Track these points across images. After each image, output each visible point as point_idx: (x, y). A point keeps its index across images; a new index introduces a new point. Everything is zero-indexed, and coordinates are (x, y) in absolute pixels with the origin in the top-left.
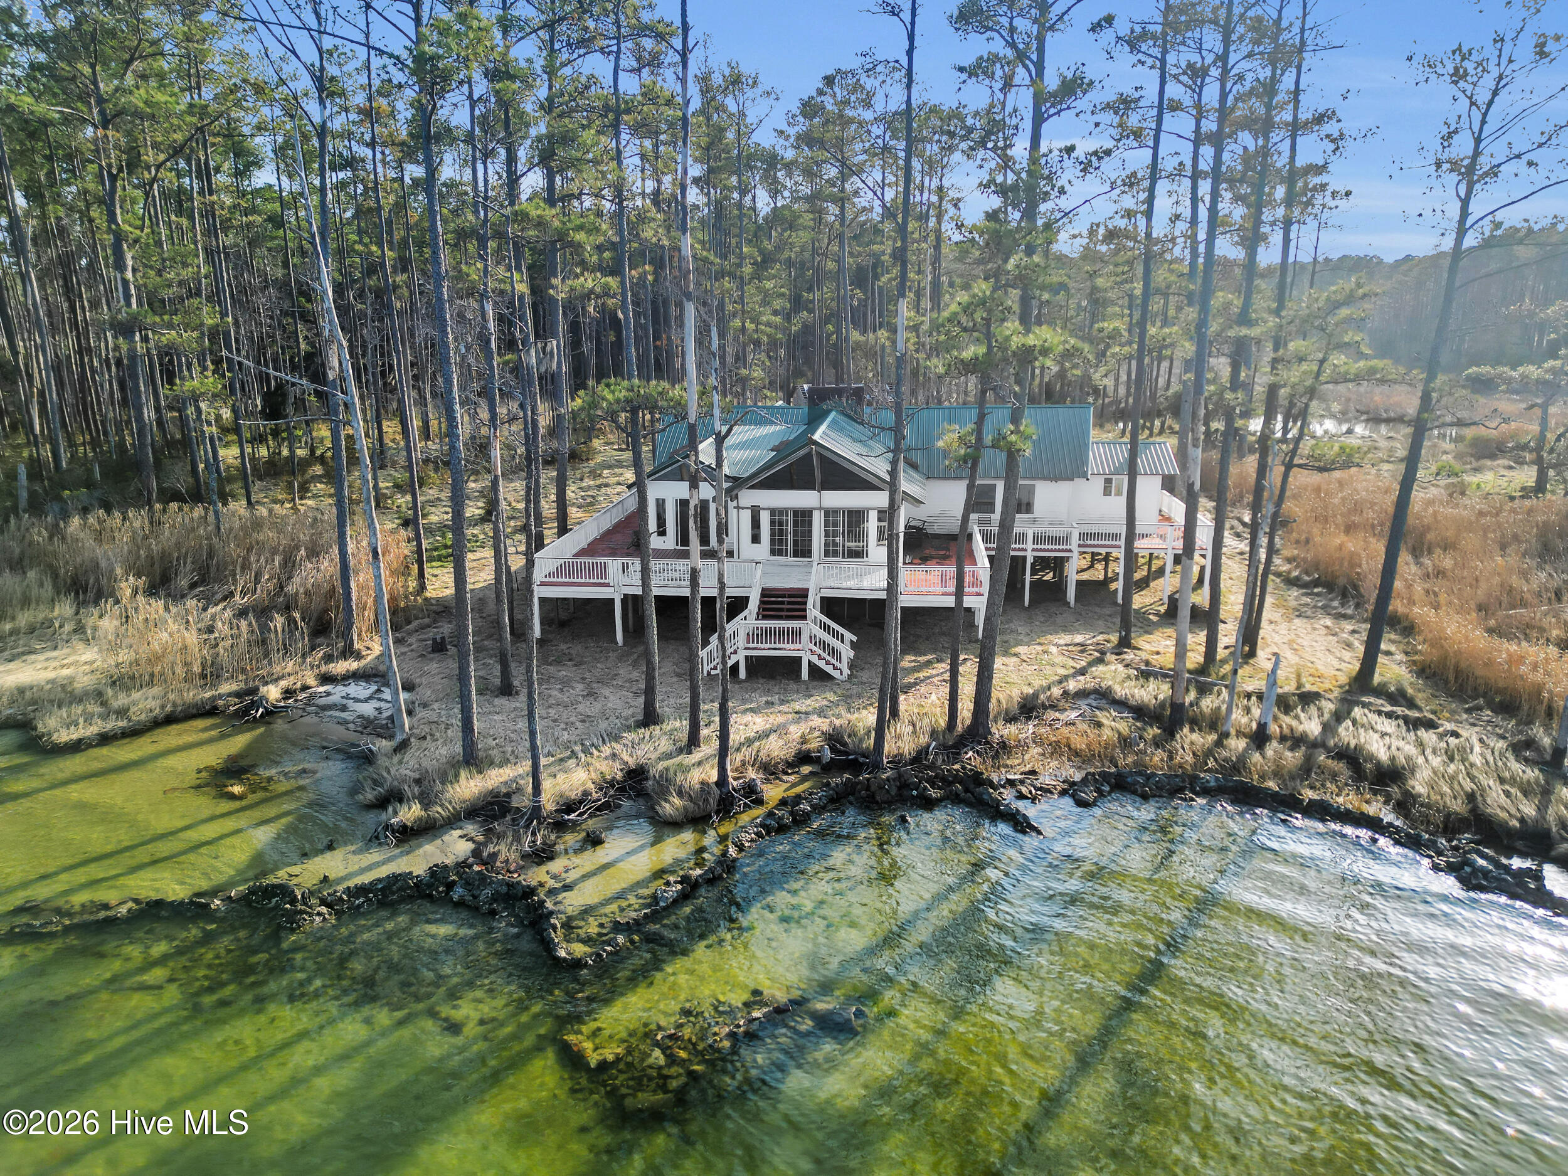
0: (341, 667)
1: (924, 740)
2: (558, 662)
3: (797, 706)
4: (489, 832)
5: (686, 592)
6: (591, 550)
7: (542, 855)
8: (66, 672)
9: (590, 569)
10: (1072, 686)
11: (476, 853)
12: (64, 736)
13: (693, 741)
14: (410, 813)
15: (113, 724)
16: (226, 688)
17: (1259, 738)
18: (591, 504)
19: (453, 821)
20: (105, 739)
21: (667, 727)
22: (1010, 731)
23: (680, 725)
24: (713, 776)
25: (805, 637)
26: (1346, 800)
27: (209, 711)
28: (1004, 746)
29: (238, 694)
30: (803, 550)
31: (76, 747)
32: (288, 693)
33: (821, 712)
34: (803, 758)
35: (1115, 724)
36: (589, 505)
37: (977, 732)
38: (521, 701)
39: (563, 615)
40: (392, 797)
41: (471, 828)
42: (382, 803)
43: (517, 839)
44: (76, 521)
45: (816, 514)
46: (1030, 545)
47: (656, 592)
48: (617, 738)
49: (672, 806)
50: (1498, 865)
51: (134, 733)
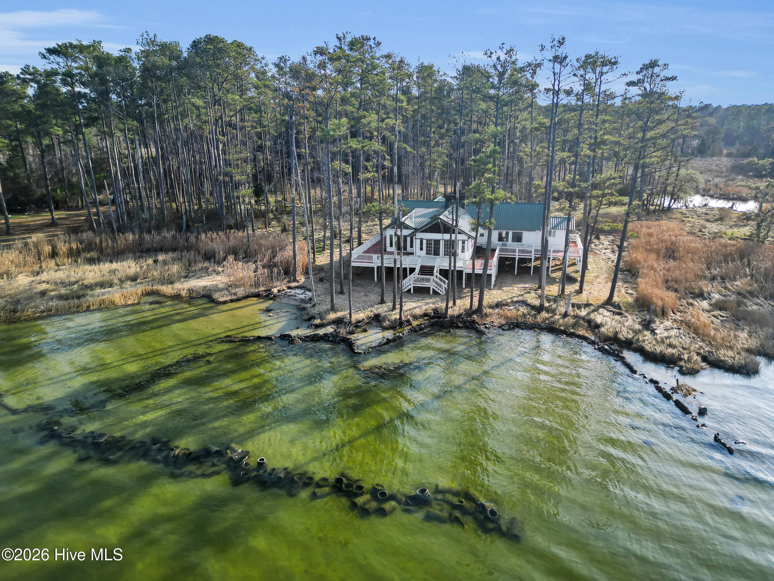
0: (293, 284)
1: (462, 311)
2: (357, 286)
3: (427, 301)
4: (338, 327)
5: (393, 266)
6: (368, 251)
7: (352, 333)
8: (214, 283)
9: (367, 258)
10: (515, 299)
11: (335, 331)
12: (221, 299)
13: (394, 308)
14: (317, 321)
15: (233, 297)
16: (262, 289)
17: (565, 315)
18: (370, 232)
19: (329, 324)
20: (232, 301)
21: (387, 304)
22: (489, 311)
23: (390, 304)
24: (398, 317)
25: (432, 281)
26: (582, 332)
27: (257, 295)
28: (486, 314)
29: (265, 291)
30: (437, 253)
31: (225, 302)
32: (279, 291)
33: (433, 303)
34: (425, 315)
35: (523, 310)
36: (369, 233)
37: (479, 310)
38: (346, 296)
39: (359, 272)
40: (313, 318)
41: (333, 326)
42: (310, 319)
43: (345, 328)
44: (203, 236)
45: (441, 241)
46: (517, 254)
47: (385, 265)
48: (373, 307)
49: (386, 324)
50: (611, 348)
51: (238, 300)
